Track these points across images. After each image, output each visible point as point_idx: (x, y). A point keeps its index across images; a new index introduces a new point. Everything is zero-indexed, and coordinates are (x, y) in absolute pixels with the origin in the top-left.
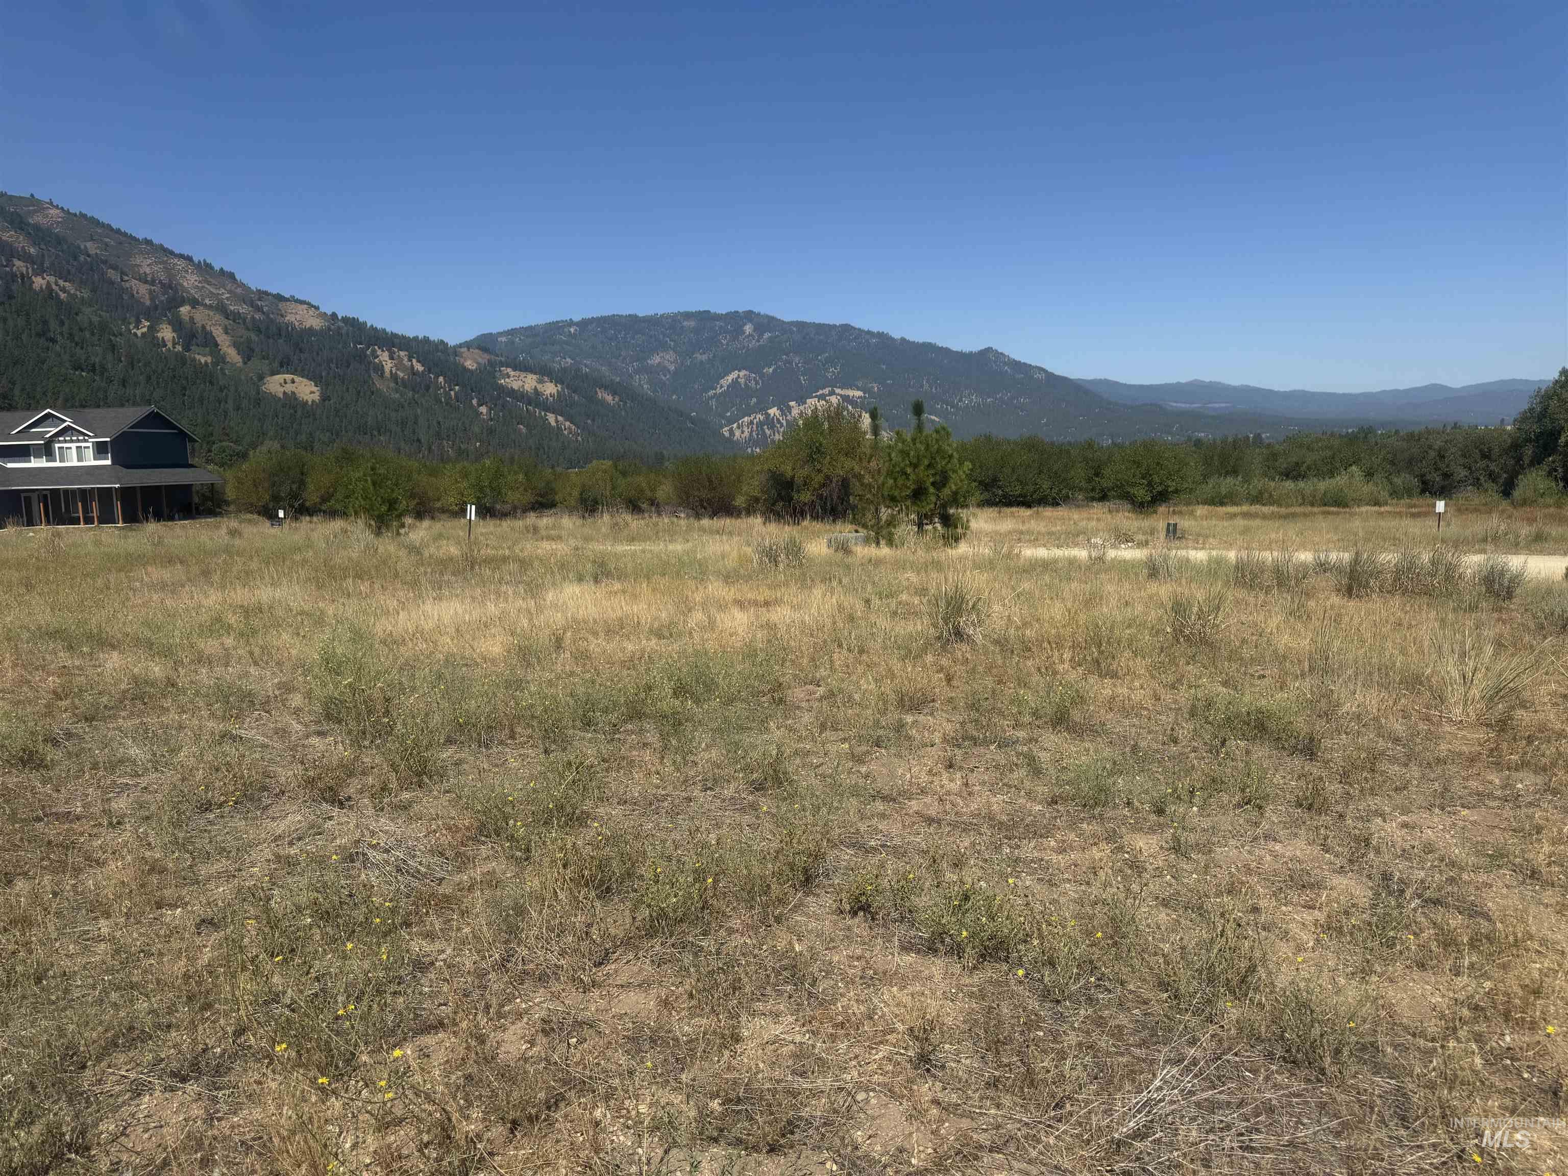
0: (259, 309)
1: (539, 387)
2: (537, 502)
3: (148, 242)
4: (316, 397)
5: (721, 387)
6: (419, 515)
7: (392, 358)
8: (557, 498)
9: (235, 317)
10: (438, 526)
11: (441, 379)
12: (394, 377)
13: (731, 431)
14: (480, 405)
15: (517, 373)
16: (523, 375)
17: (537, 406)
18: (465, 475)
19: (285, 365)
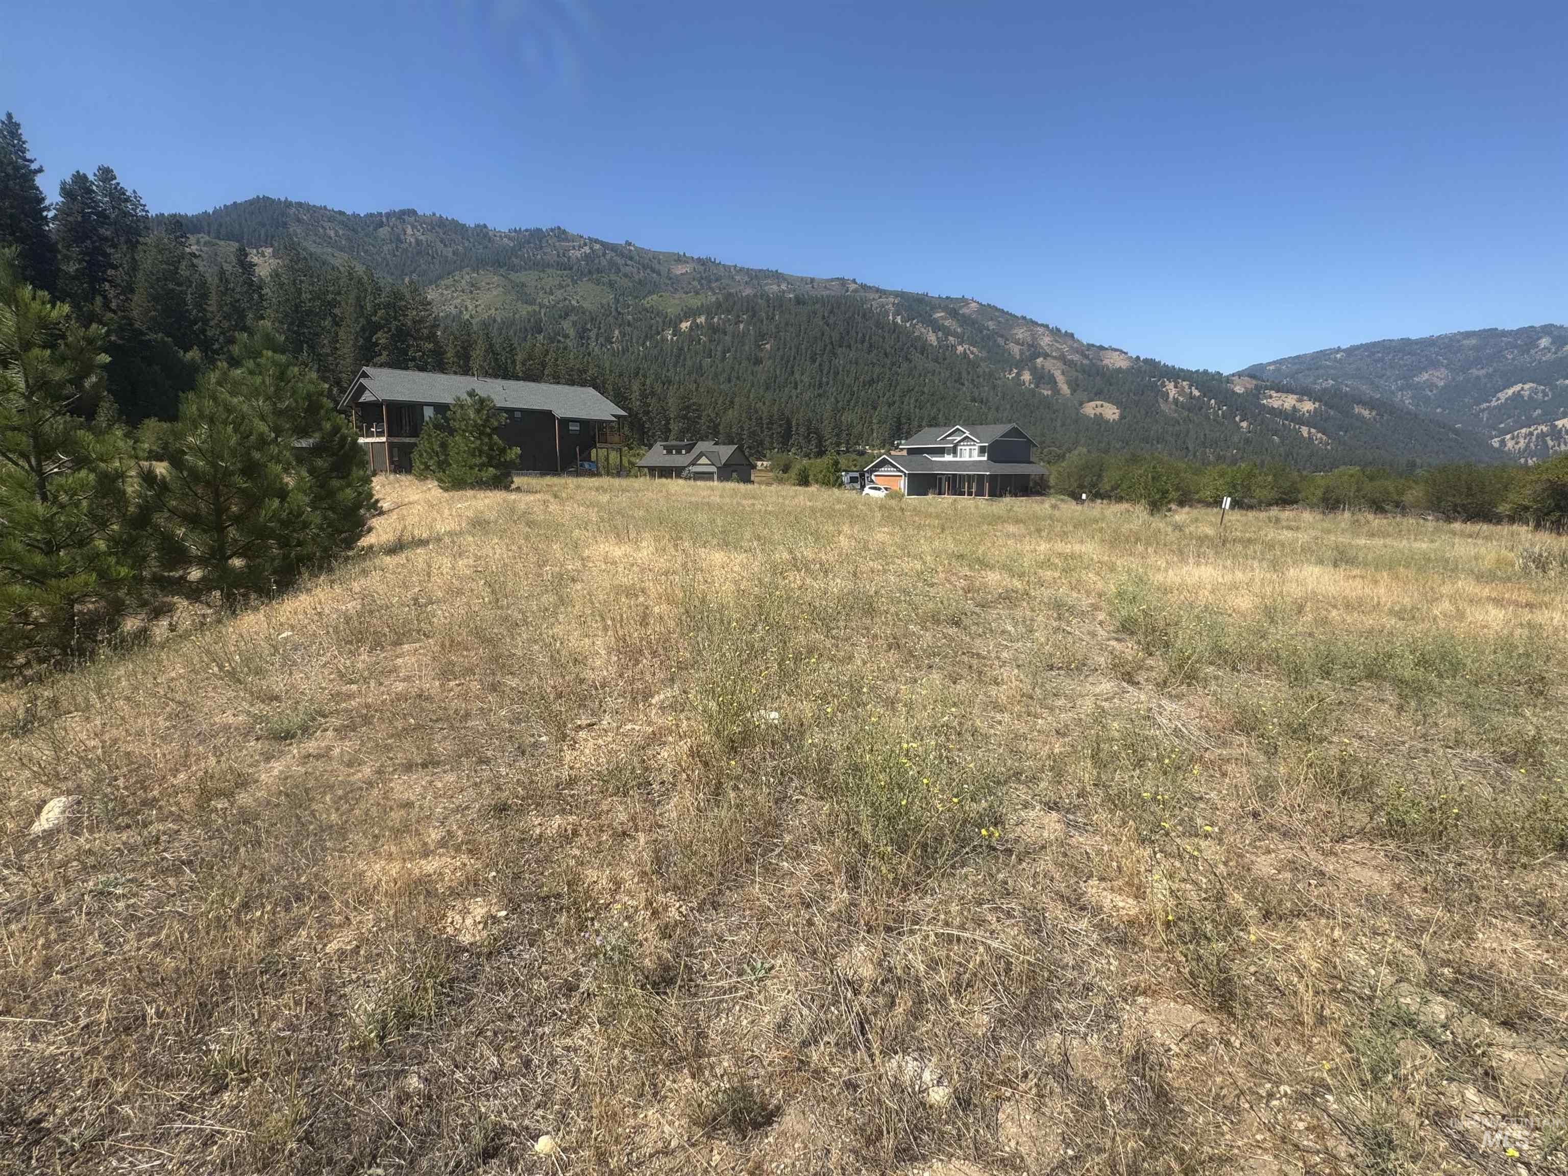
0: (1087, 357)
1: (1298, 405)
2: (1280, 498)
3: (1024, 318)
4: (1116, 417)
5: (1498, 399)
6: (1181, 504)
7: (1176, 387)
8: (1300, 496)
9: (1070, 364)
10: (1195, 513)
11: (1213, 401)
12: (1176, 401)
13: (1503, 443)
14: (1241, 421)
15: (1279, 395)
16: (1284, 395)
17: (1292, 421)
18: (1222, 475)
19: (1098, 395)
